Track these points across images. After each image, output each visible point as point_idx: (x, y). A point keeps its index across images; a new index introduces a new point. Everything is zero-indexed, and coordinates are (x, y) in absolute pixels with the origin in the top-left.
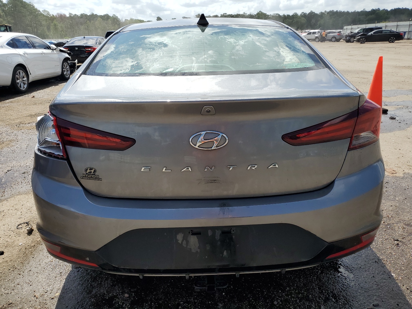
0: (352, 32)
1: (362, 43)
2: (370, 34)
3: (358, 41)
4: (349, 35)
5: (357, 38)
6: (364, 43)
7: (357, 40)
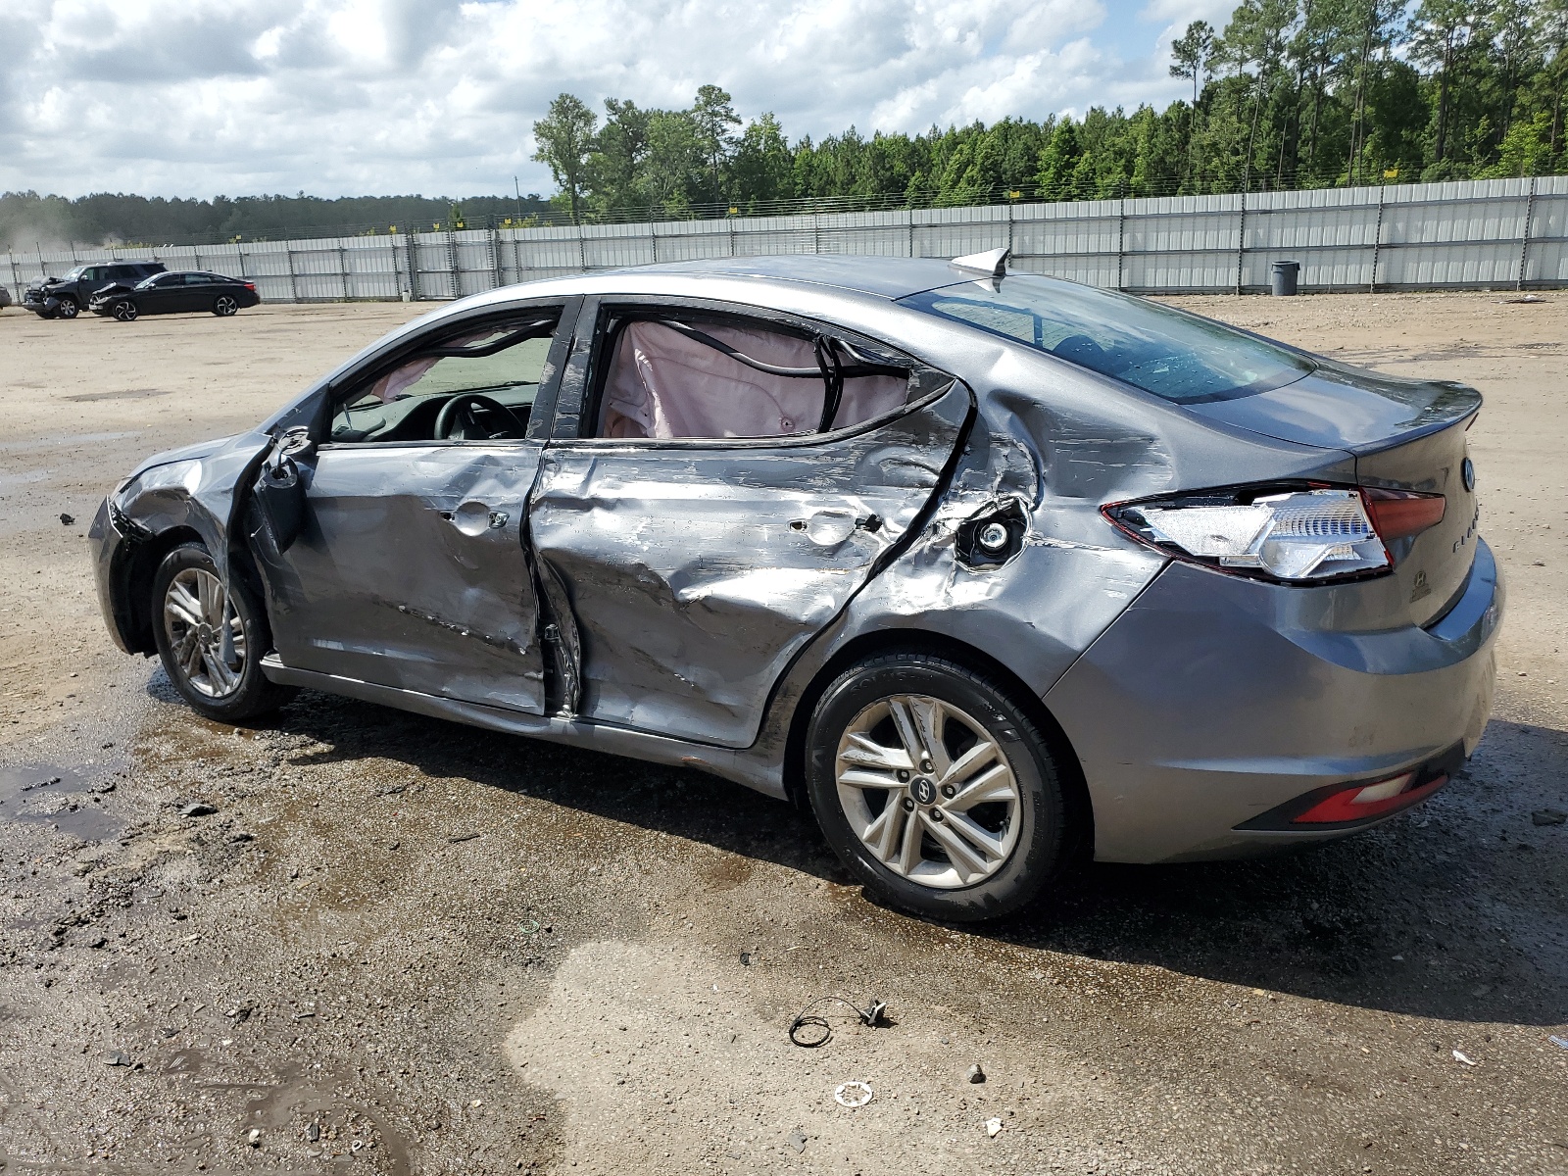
0: (53, 281)
1: (123, 319)
2: (141, 286)
3: (106, 311)
4: (47, 289)
5: (100, 301)
6: (133, 320)
7: (100, 308)
